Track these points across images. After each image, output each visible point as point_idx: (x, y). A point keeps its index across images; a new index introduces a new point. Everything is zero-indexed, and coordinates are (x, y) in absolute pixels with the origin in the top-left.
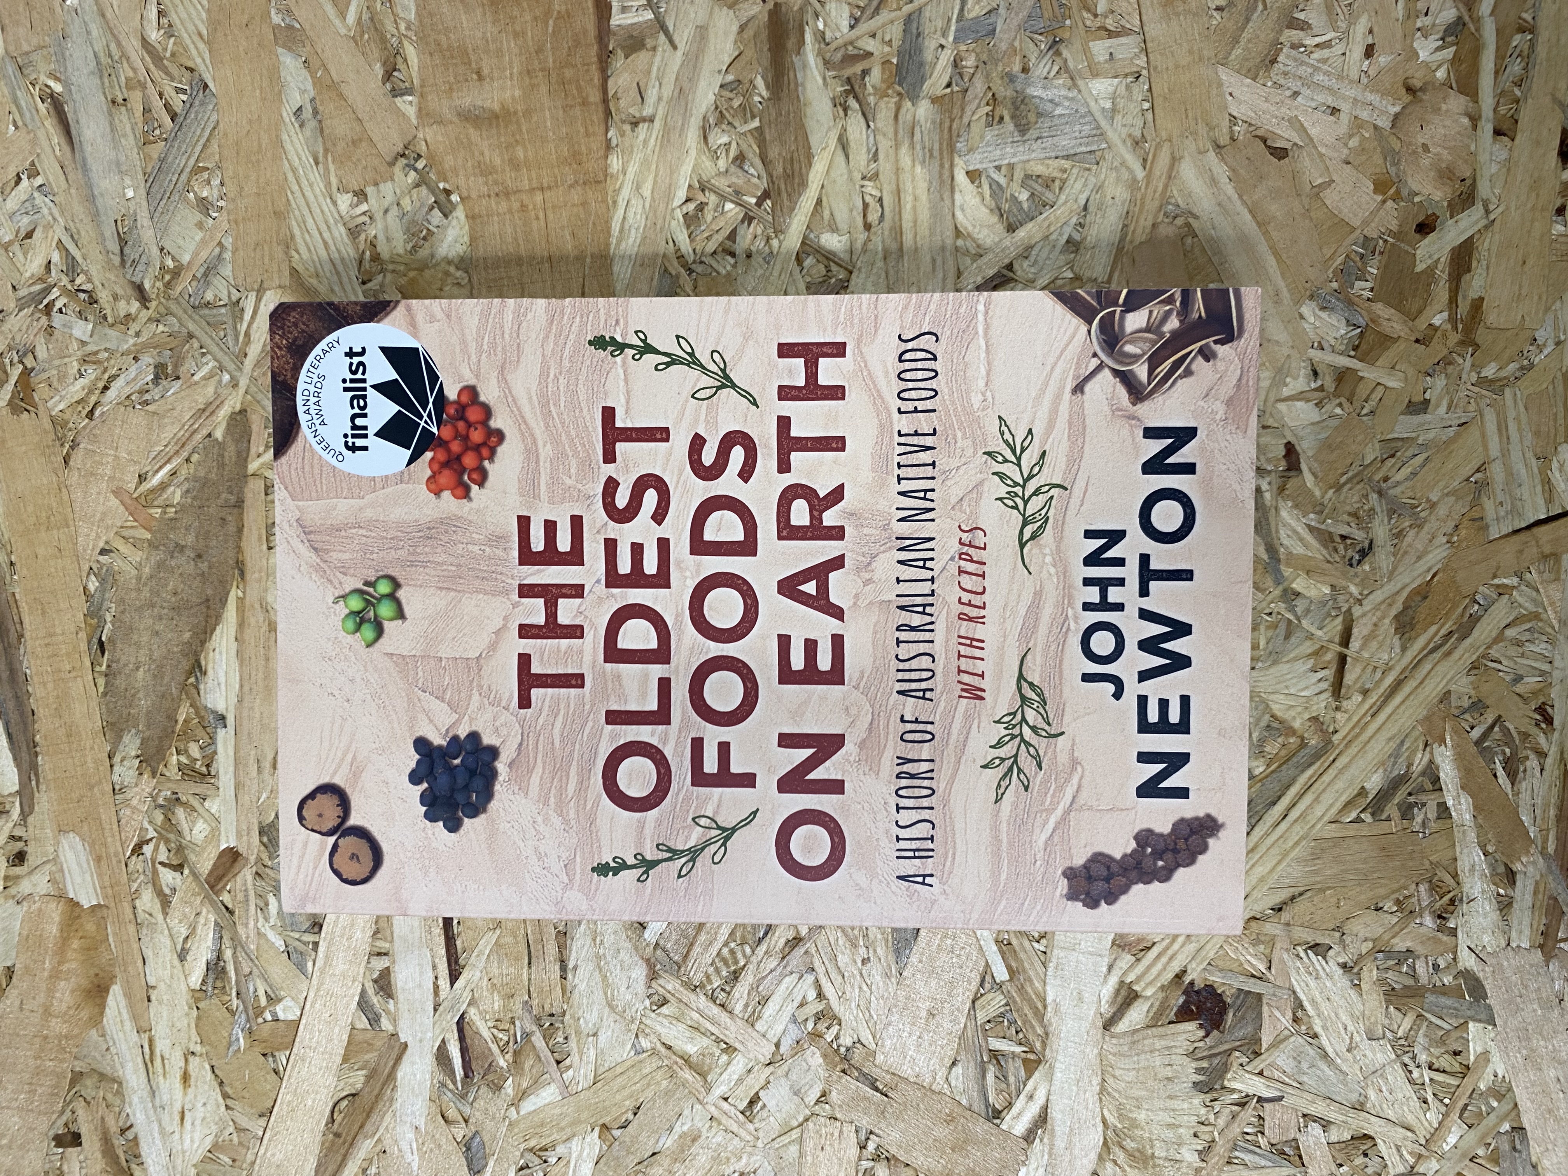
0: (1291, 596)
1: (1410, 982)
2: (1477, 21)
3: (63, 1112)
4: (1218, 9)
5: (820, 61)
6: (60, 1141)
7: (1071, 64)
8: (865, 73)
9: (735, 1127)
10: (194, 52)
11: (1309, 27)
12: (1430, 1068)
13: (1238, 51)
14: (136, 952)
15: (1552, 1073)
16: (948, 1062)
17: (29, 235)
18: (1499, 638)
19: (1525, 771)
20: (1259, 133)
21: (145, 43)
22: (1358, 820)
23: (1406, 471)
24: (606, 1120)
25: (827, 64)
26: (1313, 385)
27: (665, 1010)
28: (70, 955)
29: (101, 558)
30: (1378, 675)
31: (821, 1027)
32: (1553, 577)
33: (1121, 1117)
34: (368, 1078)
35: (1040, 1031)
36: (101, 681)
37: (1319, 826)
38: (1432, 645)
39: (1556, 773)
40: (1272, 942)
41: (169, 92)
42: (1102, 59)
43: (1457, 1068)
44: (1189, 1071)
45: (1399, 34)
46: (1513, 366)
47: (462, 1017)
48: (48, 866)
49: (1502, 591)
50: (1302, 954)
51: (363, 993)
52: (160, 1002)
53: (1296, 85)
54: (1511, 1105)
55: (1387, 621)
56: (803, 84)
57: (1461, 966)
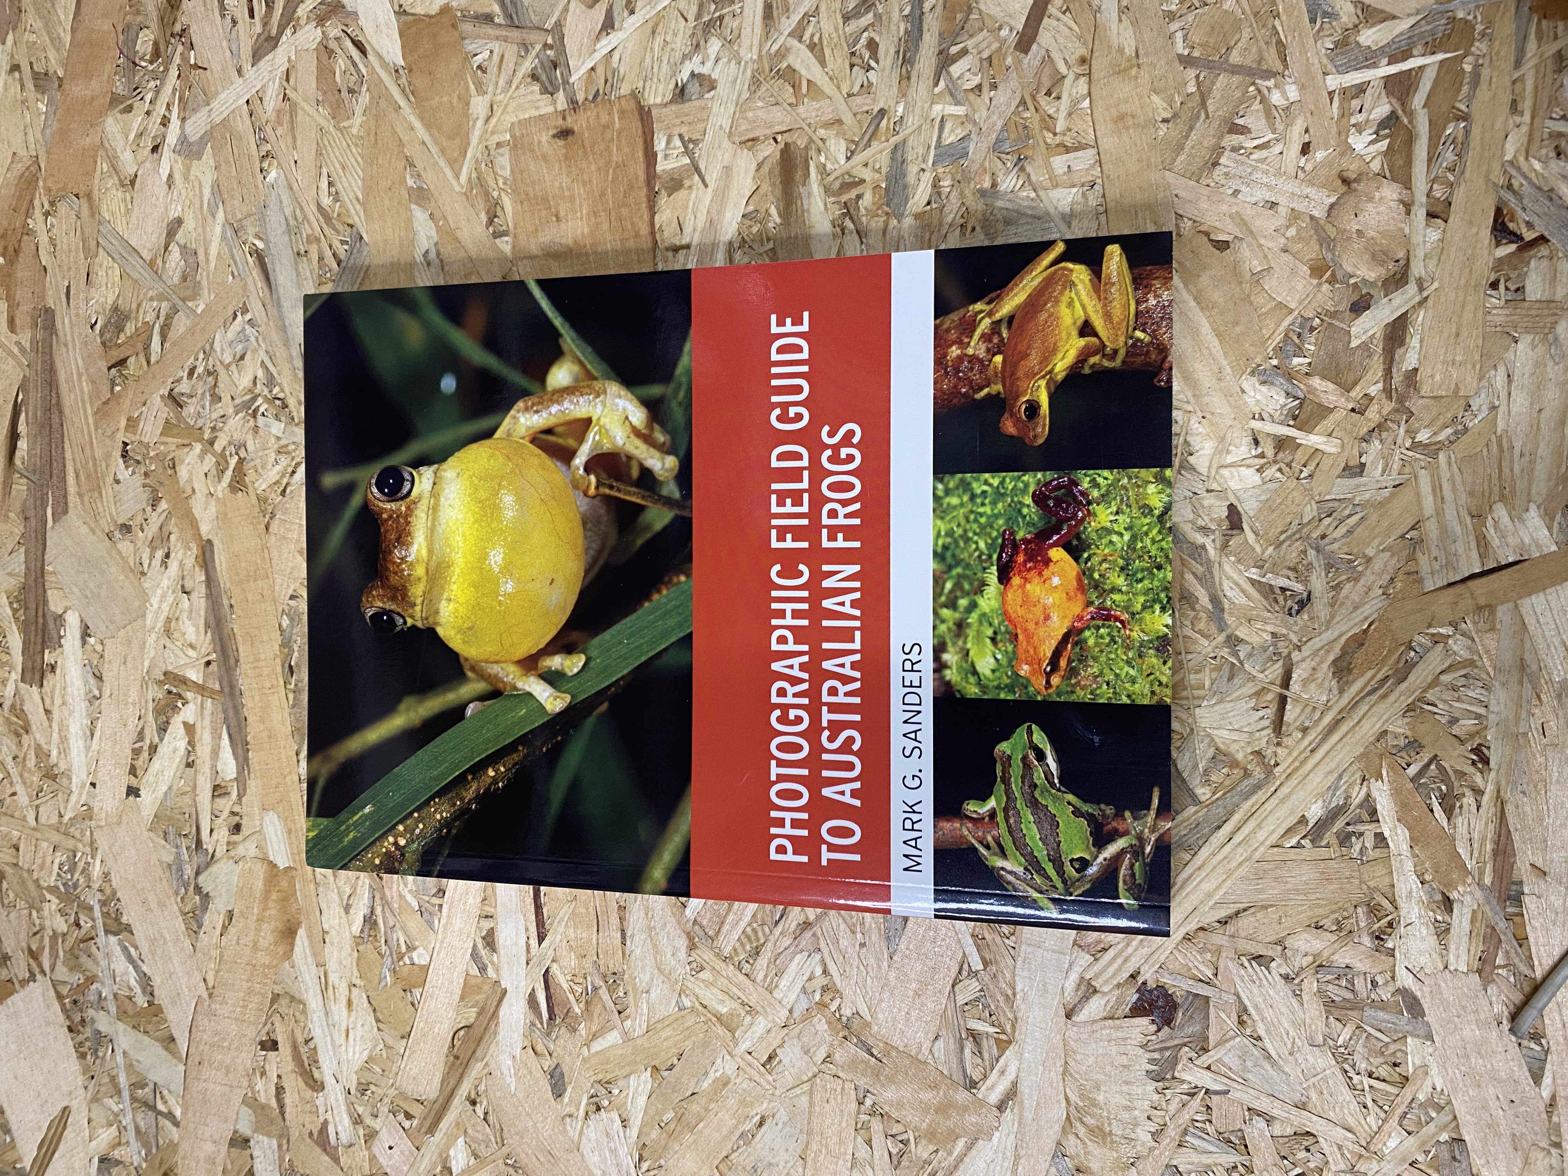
0: (1233, 642)
1: (1349, 995)
2: (1411, 114)
3: (265, 1024)
4: (1165, 121)
5: (822, 191)
6: (263, 1046)
7: (1033, 178)
8: (859, 197)
9: (757, 1077)
10: (353, 212)
11: (1249, 131)
12: (1370, 1076)
13: (1182, 158)
14: (315, 905)
15: (1491, 1091)
16: (931, 1036)
17: (242, 358)
18: (1435, 682)
19: (1461, 807)
20: (1202, 228)
21: (319, 206)
22: (1299, 846)
23: (1342, 530)
24: (656, 1063)
25: (827, 191)
26: (1254, 453)
27: (701, 975)
28: (271, 904)
29: (292, 603)
30: (1317, 715)
31: (827, 999)
32: (1487, 627)
33: (1082, 1096)
34: (479, 1014)
35: (1010, 1015)
36: (291, 696)
37: (1262, 849)
38: (1369, 688)
39: (1493, 810)
40: (1218, 951)
41: (336, 244)
42: (1061, 172)
43: (1398, 1079)
44: (1142, 1062)
45: (1334, 130)
46: (1449, 431)
47: (547, 971)
48: (256, 836)
49: (1437, 640)
50: (1246, 964)
51: (475, 947)
52: (332, 944)
53: (1234, 184)
54: (1451, 1117)
55: (1325, 666)
56: (808, 211)
57: (1399, 984)
